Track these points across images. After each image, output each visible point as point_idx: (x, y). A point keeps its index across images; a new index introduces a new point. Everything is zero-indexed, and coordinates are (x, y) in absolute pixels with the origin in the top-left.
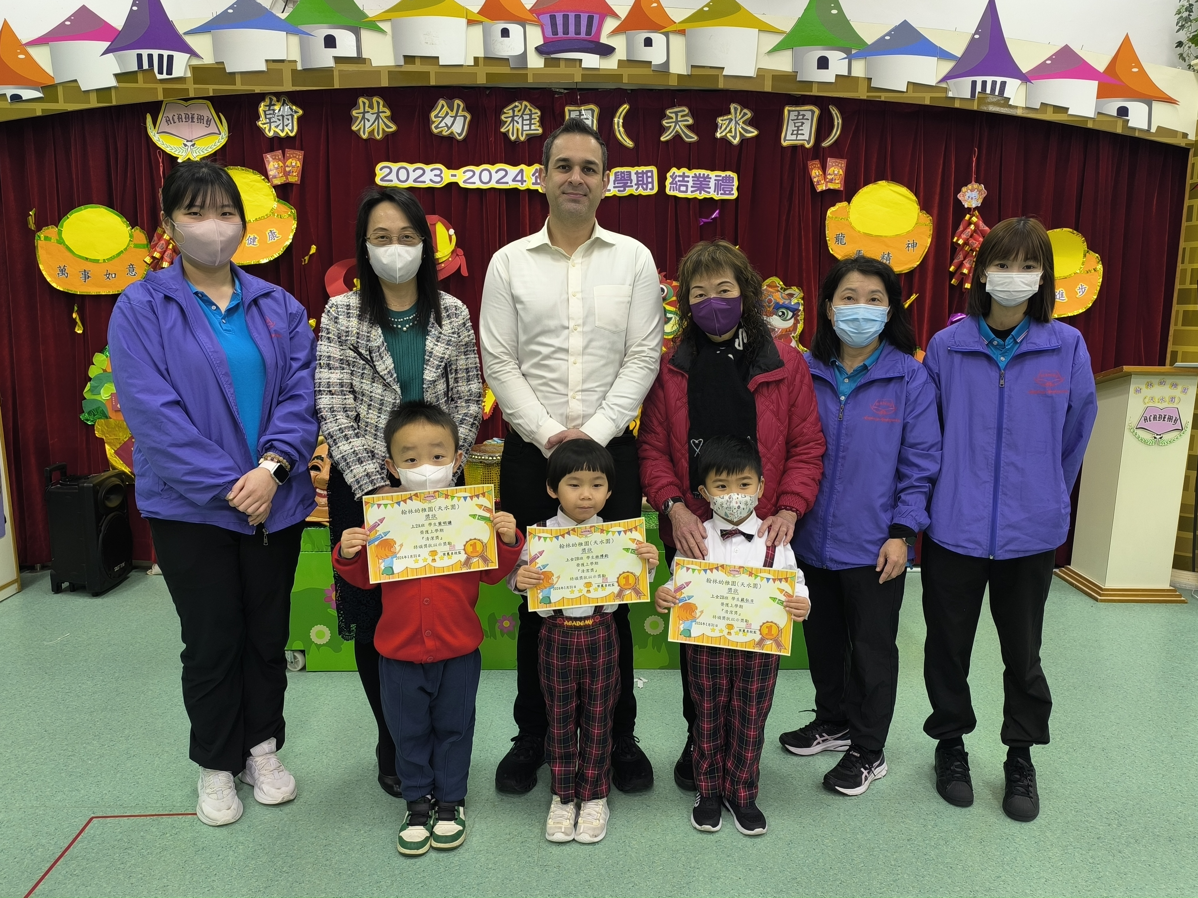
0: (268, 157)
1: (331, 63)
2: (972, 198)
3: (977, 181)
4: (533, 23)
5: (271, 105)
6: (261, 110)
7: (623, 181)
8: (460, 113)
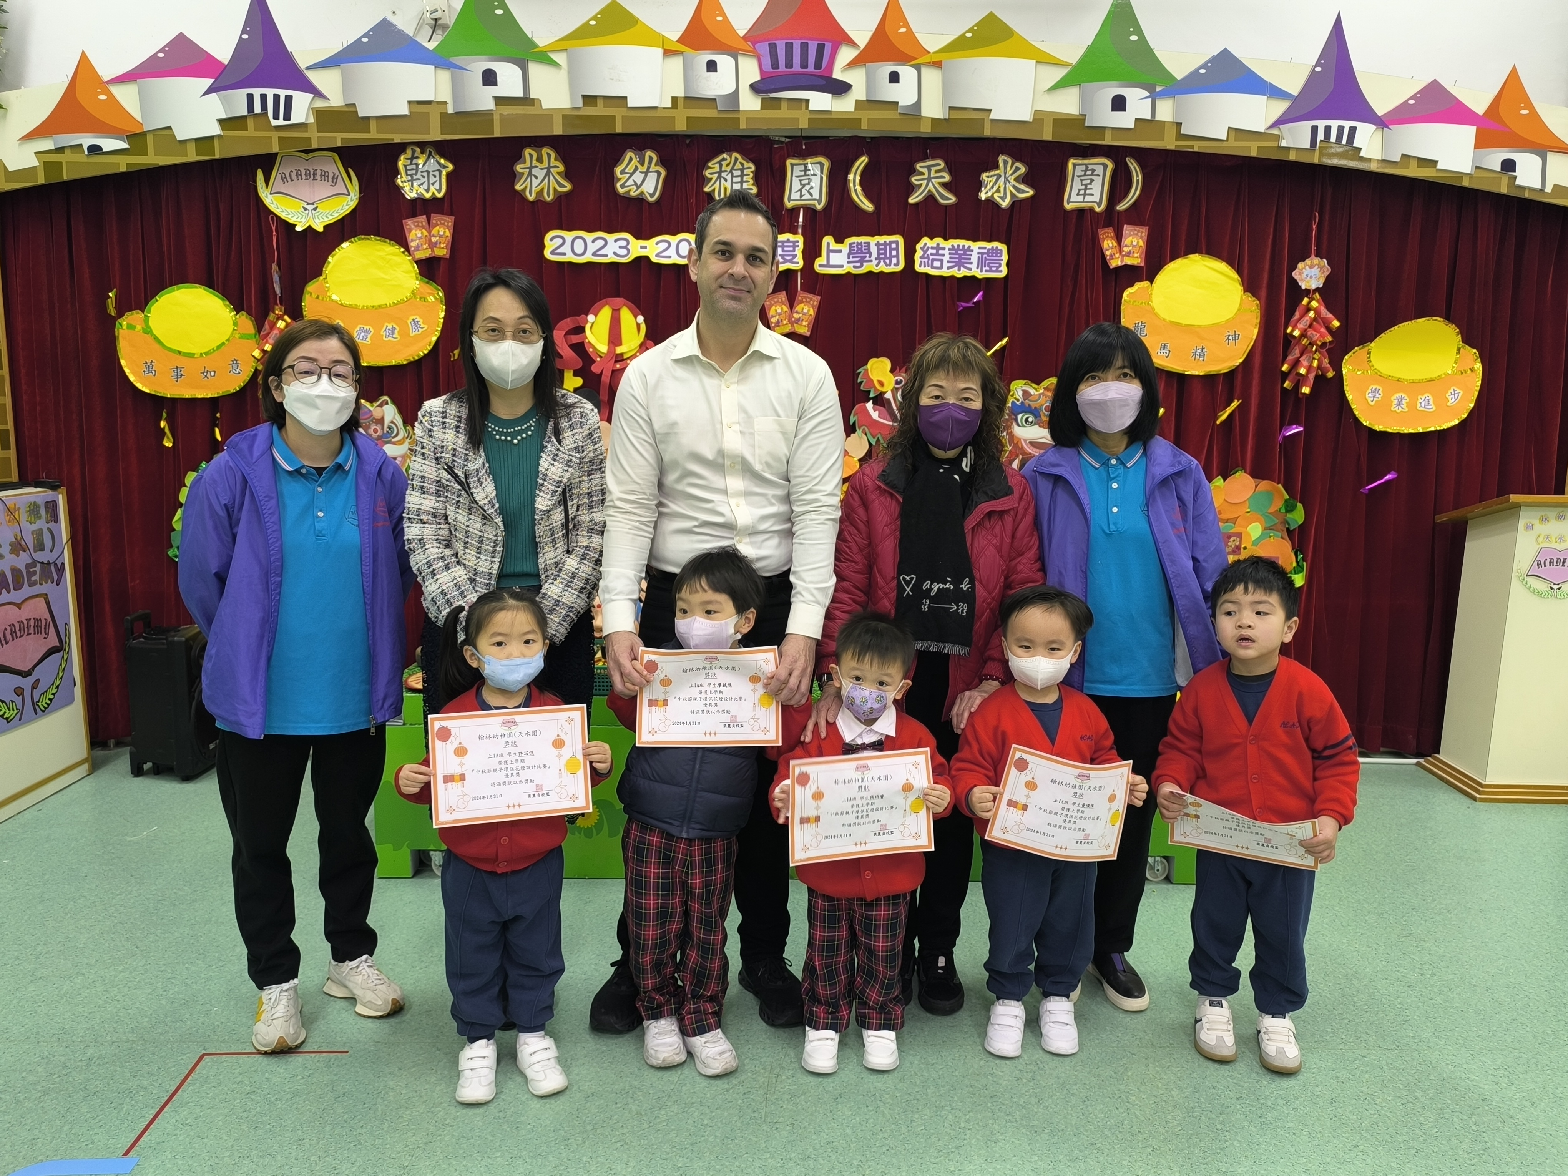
0: (409, 223)
1: (490, 105)
2: (1311, 277)
3: (1316, 256)
4: (747, 53)
5: (413, 158)
6: (401, 164)
7: (860, 254)
8: (653, 167)
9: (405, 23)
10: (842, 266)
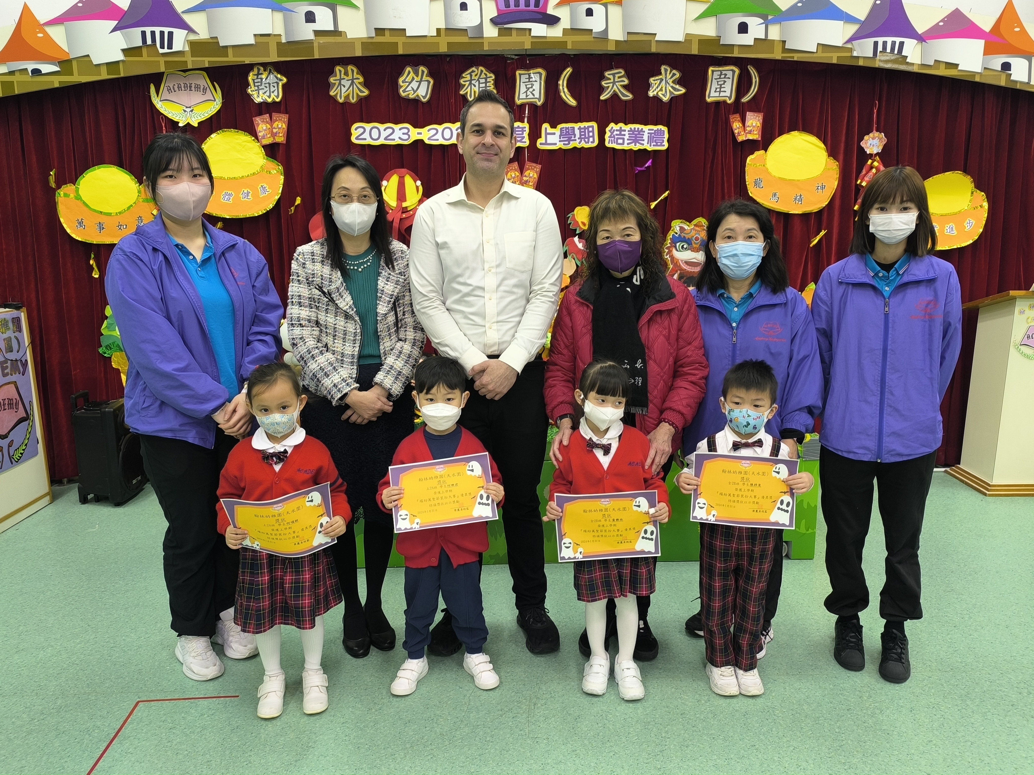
0: (257, 120)
1: (311, 36)
2: (873, 146)
3: (877, 131)
5: (258, 74)
6: (250, 78)
7: (567, 135)
8: (425, 78)
10: (556, 144)
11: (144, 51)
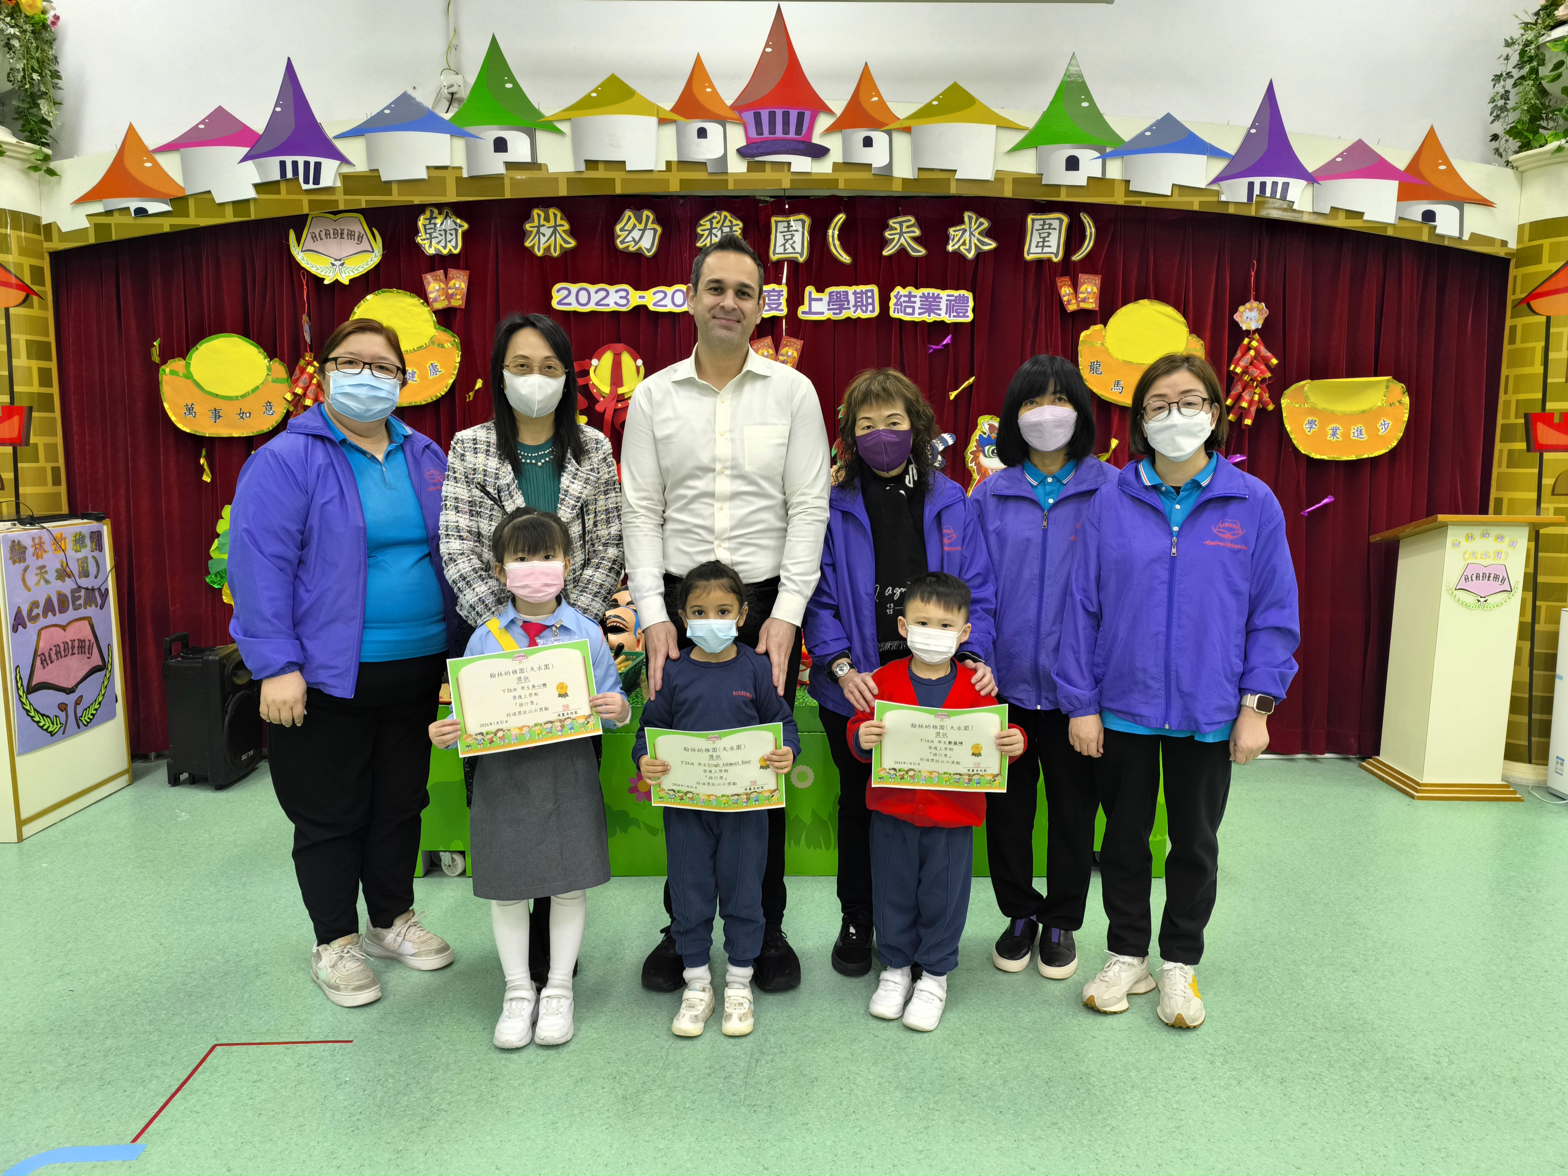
0: (428, 278)
1: (501, 170)
2: (1251, 319)
3: (1256, 300)
4: (734, 121)
5: (432, 218)
6: (420, 224)
7: (839, 302)
8: (650, 225)
9: (425, 97)
10: (822, 313)
11: (283, 187)
